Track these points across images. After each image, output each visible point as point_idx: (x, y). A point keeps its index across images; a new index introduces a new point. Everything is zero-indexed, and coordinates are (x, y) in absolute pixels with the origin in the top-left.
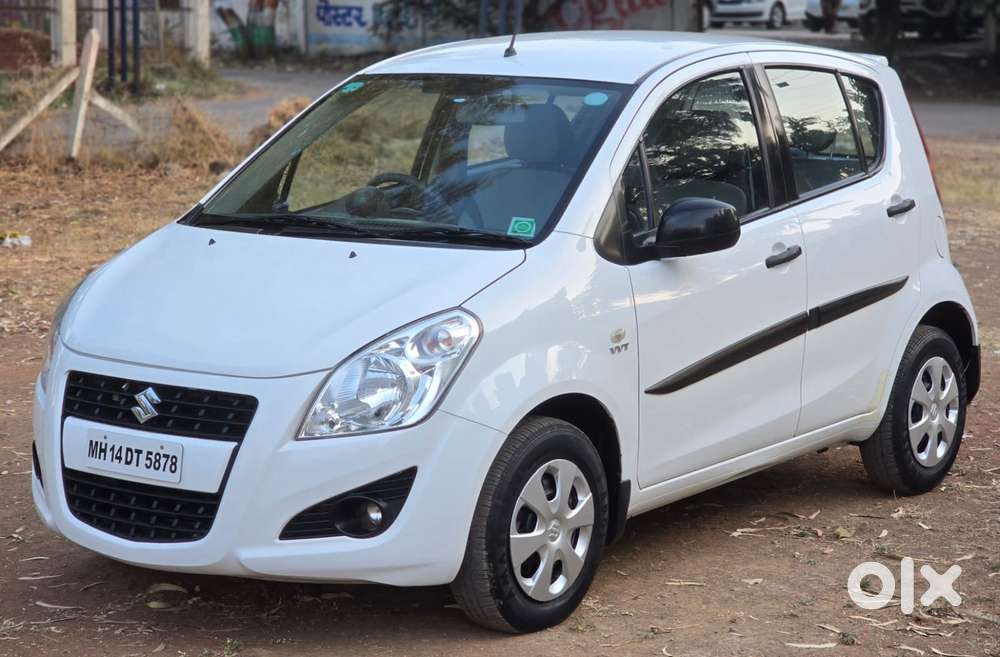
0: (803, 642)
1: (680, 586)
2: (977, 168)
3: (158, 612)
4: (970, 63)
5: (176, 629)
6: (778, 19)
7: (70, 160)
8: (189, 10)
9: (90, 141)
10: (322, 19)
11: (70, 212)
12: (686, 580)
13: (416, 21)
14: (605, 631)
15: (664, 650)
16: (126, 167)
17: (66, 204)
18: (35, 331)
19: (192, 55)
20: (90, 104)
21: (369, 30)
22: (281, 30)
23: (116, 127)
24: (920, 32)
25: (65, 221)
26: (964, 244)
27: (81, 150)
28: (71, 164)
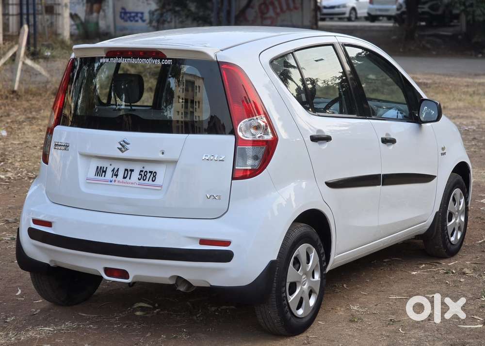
0: (467, 325)
1: (396, 299)
2: (471, 90)
3: (140, 316)
4: (453, 37)
5: (153, 325)
6: (353, 16)
7: (14, 92)
8: (59, 14)
9: (24, 82)
10: (122, 18)
11: (21, 118)
12: (398, 295)
13: (171, 19)
14: (369, 321)
15: (400, 330)
16: (43, 95)
17: (18, 114)
18: (26, 178)
19: (61, 37)
20: (24, 63)
21: (147, 24)
22: (102, 24)
23: (36, 75)
24: (426, 22)
25: (20, 123)
26: (475, 128)
27: (19, 86)
28: (15, 94)
